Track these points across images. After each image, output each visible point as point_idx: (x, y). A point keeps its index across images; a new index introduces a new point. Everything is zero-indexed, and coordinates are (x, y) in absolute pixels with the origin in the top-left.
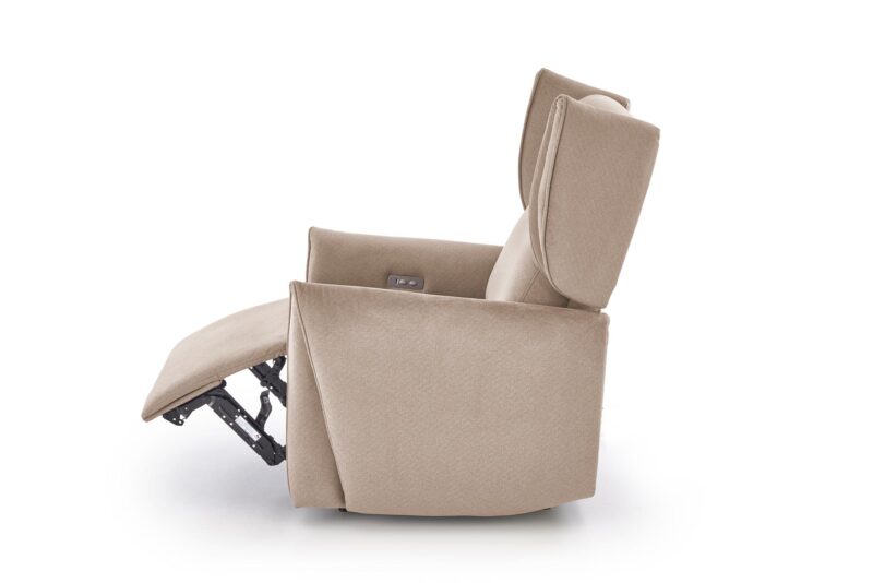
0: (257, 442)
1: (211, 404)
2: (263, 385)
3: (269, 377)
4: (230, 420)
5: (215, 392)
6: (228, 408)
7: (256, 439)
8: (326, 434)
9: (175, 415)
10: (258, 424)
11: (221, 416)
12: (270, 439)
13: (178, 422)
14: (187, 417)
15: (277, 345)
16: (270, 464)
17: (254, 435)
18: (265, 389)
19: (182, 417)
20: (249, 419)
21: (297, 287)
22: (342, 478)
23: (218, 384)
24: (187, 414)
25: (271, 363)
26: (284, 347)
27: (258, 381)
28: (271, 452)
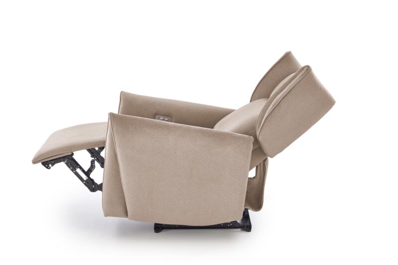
0: (86, 181)
1: (65, 162)
2: (92, 157)
3: (95, 154)
4: (74, 170)
5: (68, 157)
6: (73, 165)
7: (85, 179)
8: (121, 183)
9: (47, 164)
10: (87, 173)
11: (69, 168)
12: (92, 180)
13: (48, 168)
14: (52, 166)
15: (101, 141)
16: (91, 191)
17: (85, 177)
18: (93, 158)
19: (50, 165)
20: (83, 171)
21: (112, 116)
22: (127, 204)
23: (70, 154)
24: (53, 165)
25: (97, 149)
26: (104, 142)
27: (90, 155)
28: (92, 186)
